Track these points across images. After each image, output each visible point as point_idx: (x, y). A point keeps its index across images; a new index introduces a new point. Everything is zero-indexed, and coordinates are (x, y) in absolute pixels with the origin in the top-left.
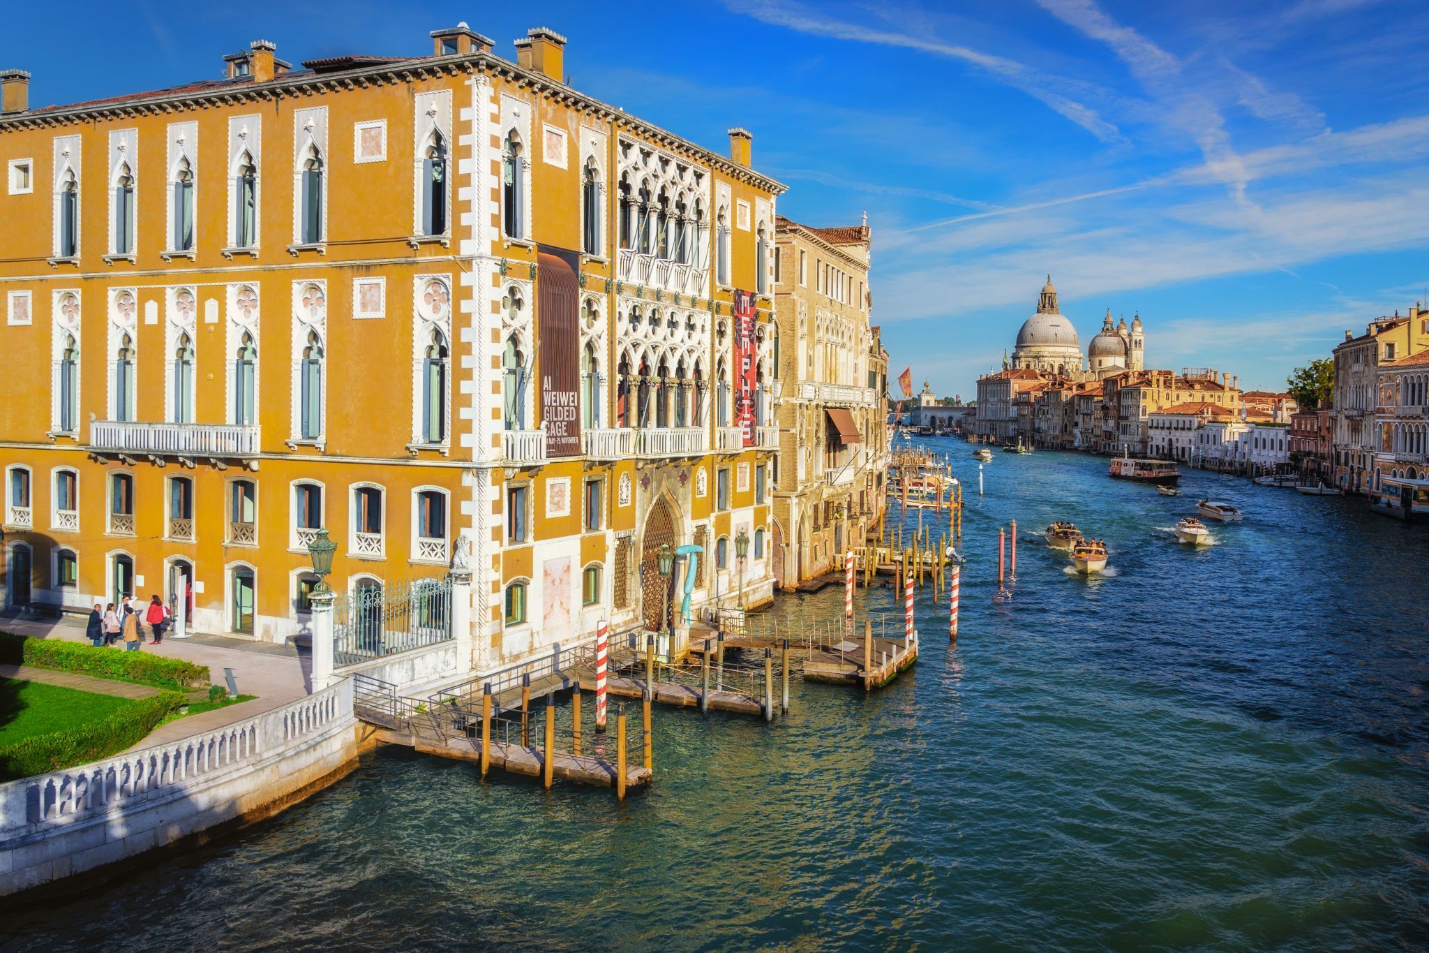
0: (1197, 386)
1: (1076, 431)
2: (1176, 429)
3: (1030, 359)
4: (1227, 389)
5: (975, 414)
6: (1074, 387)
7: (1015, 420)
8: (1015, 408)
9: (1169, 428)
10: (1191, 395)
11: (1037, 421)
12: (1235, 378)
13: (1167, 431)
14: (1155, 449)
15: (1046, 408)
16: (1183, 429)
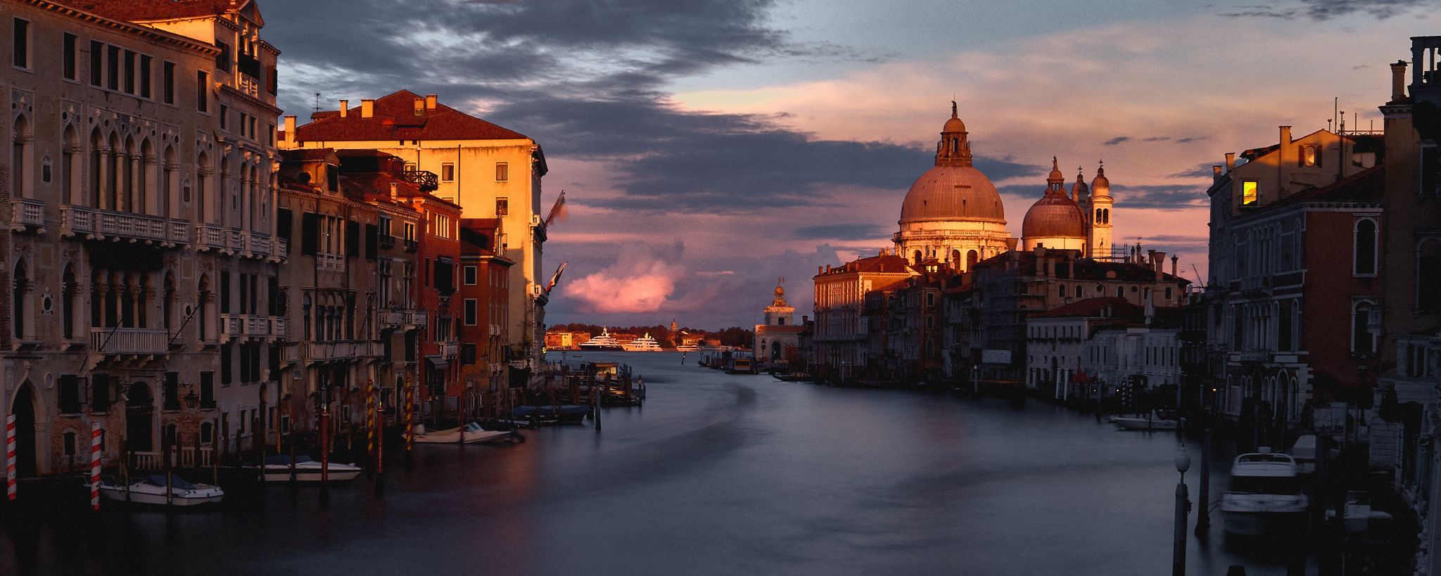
0: (1111, 274)
1: (946, 353)
2: (1063, 340)
3: (923, 243)
4: (1159, 278)
5: (812, 334)
6: (943, 283)
7: (864, 341)
8: (866, 320)
9: (1053, 341)
10: (1099, 289)
11: (891, 338)
12: (1175, 259)
13: (1050, 345)
14: (1034, 375)
15: (902, 318)
16: (1070, 341)
